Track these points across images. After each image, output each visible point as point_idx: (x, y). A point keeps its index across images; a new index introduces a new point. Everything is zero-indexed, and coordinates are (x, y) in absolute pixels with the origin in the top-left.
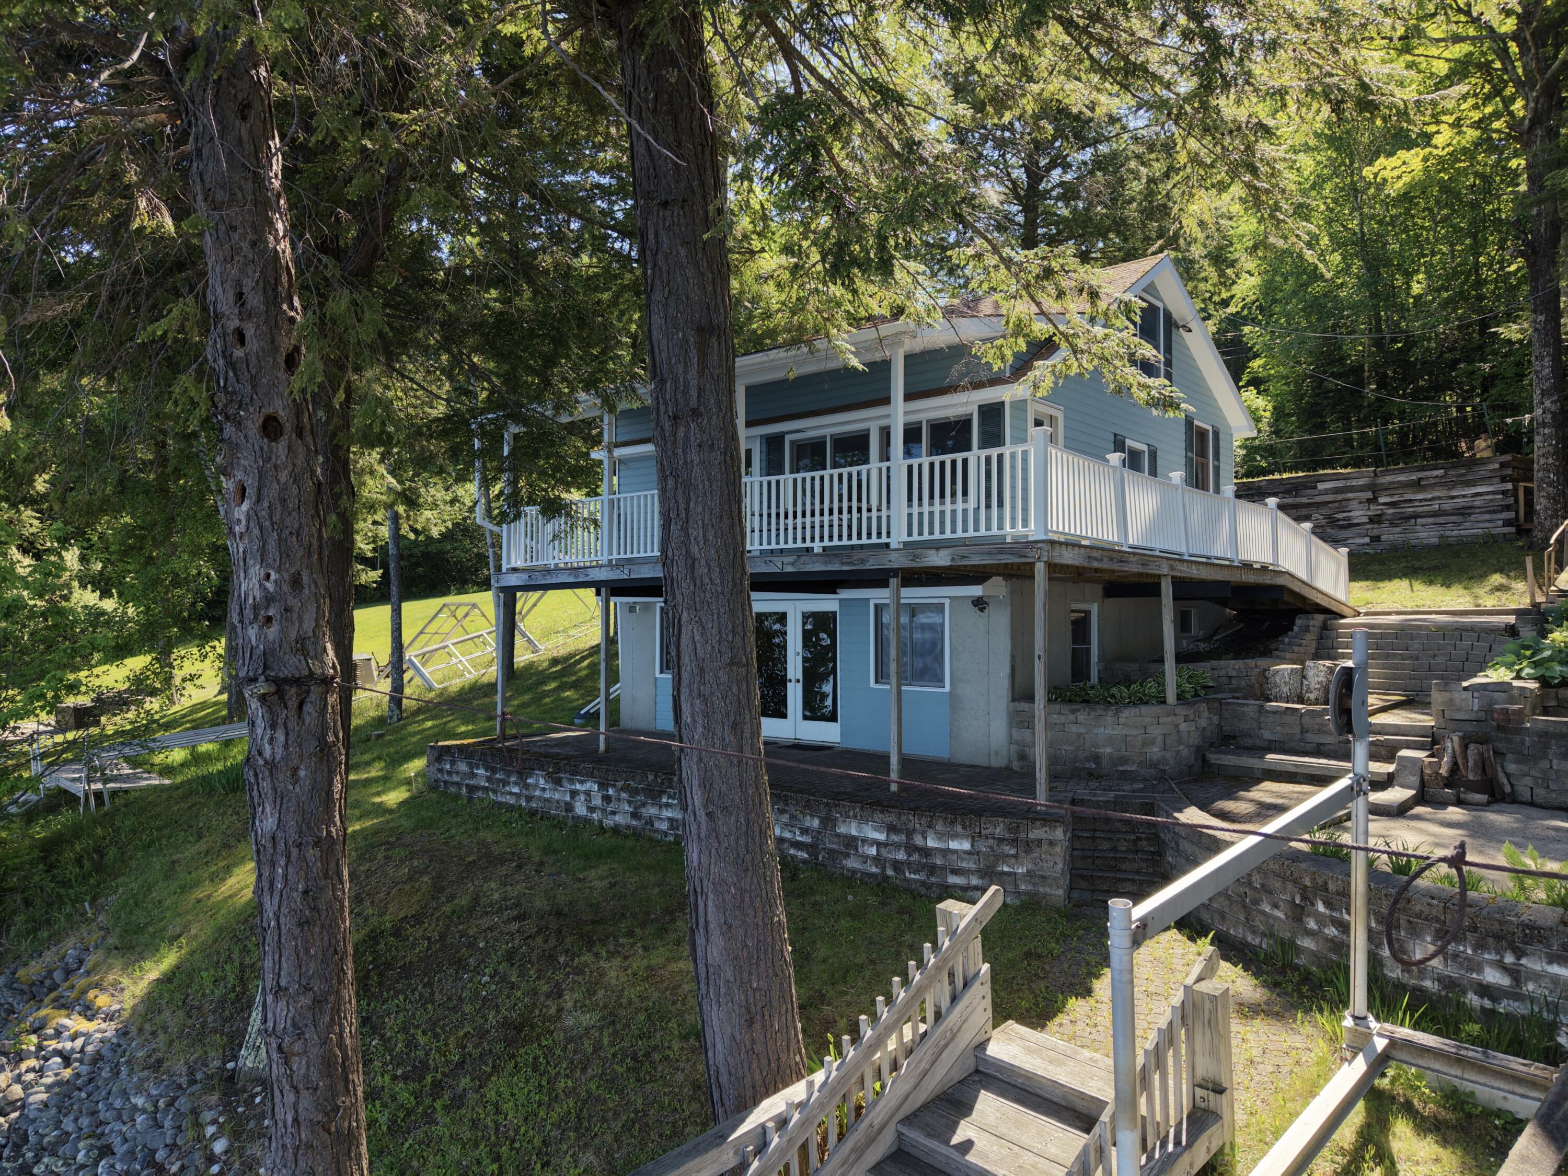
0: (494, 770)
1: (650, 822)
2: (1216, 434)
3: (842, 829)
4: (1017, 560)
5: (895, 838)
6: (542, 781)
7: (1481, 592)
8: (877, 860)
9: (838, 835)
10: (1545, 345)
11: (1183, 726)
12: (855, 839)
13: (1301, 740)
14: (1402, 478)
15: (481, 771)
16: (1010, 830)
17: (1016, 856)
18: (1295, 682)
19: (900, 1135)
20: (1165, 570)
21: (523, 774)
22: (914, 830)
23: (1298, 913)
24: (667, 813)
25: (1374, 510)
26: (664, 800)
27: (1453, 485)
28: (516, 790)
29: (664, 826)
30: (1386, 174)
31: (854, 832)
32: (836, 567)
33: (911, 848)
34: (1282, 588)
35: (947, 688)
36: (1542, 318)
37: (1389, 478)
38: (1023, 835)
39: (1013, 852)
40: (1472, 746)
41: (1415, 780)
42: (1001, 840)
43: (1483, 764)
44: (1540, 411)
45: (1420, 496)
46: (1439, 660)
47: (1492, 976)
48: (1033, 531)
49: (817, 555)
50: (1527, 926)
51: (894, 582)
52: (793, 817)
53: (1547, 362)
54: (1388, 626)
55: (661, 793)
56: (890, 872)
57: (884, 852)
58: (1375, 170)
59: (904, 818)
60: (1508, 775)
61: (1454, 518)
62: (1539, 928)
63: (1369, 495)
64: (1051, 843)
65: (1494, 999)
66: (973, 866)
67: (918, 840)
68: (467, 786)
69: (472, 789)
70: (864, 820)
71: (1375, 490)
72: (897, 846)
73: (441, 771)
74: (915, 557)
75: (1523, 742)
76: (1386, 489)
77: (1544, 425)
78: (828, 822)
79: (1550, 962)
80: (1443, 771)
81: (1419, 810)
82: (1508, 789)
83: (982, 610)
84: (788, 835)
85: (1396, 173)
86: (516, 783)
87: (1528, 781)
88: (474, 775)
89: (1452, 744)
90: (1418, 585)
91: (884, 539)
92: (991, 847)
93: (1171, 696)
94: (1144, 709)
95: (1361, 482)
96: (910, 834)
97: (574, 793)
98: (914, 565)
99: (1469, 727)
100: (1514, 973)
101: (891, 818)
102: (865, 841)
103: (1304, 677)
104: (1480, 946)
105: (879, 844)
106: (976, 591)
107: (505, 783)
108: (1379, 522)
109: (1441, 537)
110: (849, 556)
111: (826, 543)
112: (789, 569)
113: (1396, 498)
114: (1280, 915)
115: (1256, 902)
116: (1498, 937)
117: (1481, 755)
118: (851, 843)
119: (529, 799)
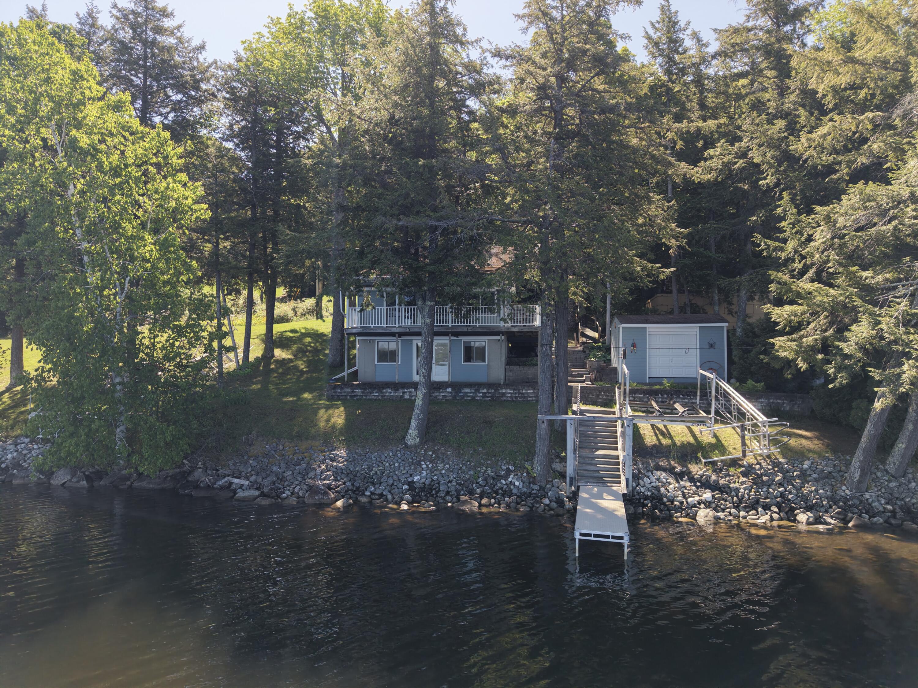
0: (365, 390)
1: (436, 397)
3: (501, 391)
5: (515, 391)
6: (389, 391)
8: (510, 397)
21: (381, 389)
23: (598, 396)
24: (441, 394)
28: (377, 394)
29: (441, 398)
31: (504, 392)
33: (519, 393)
35: (486, 363)
55: (440, 389)
56: (514, 399)
57: (513, 395)
67: (521, 391)
68: (350, 396)
70: (507, 389)
72: (516, 393)
78: (496, 390)
86: (377, 392)
88: (354, 392)
96: (519, 390)
97: (404, 393)
99: (596, 369)
101: (514, 388)
102: (507, 393)
105: (511, 393)
107: (371, 393)
118: (504, 394)
119: (382, 396)
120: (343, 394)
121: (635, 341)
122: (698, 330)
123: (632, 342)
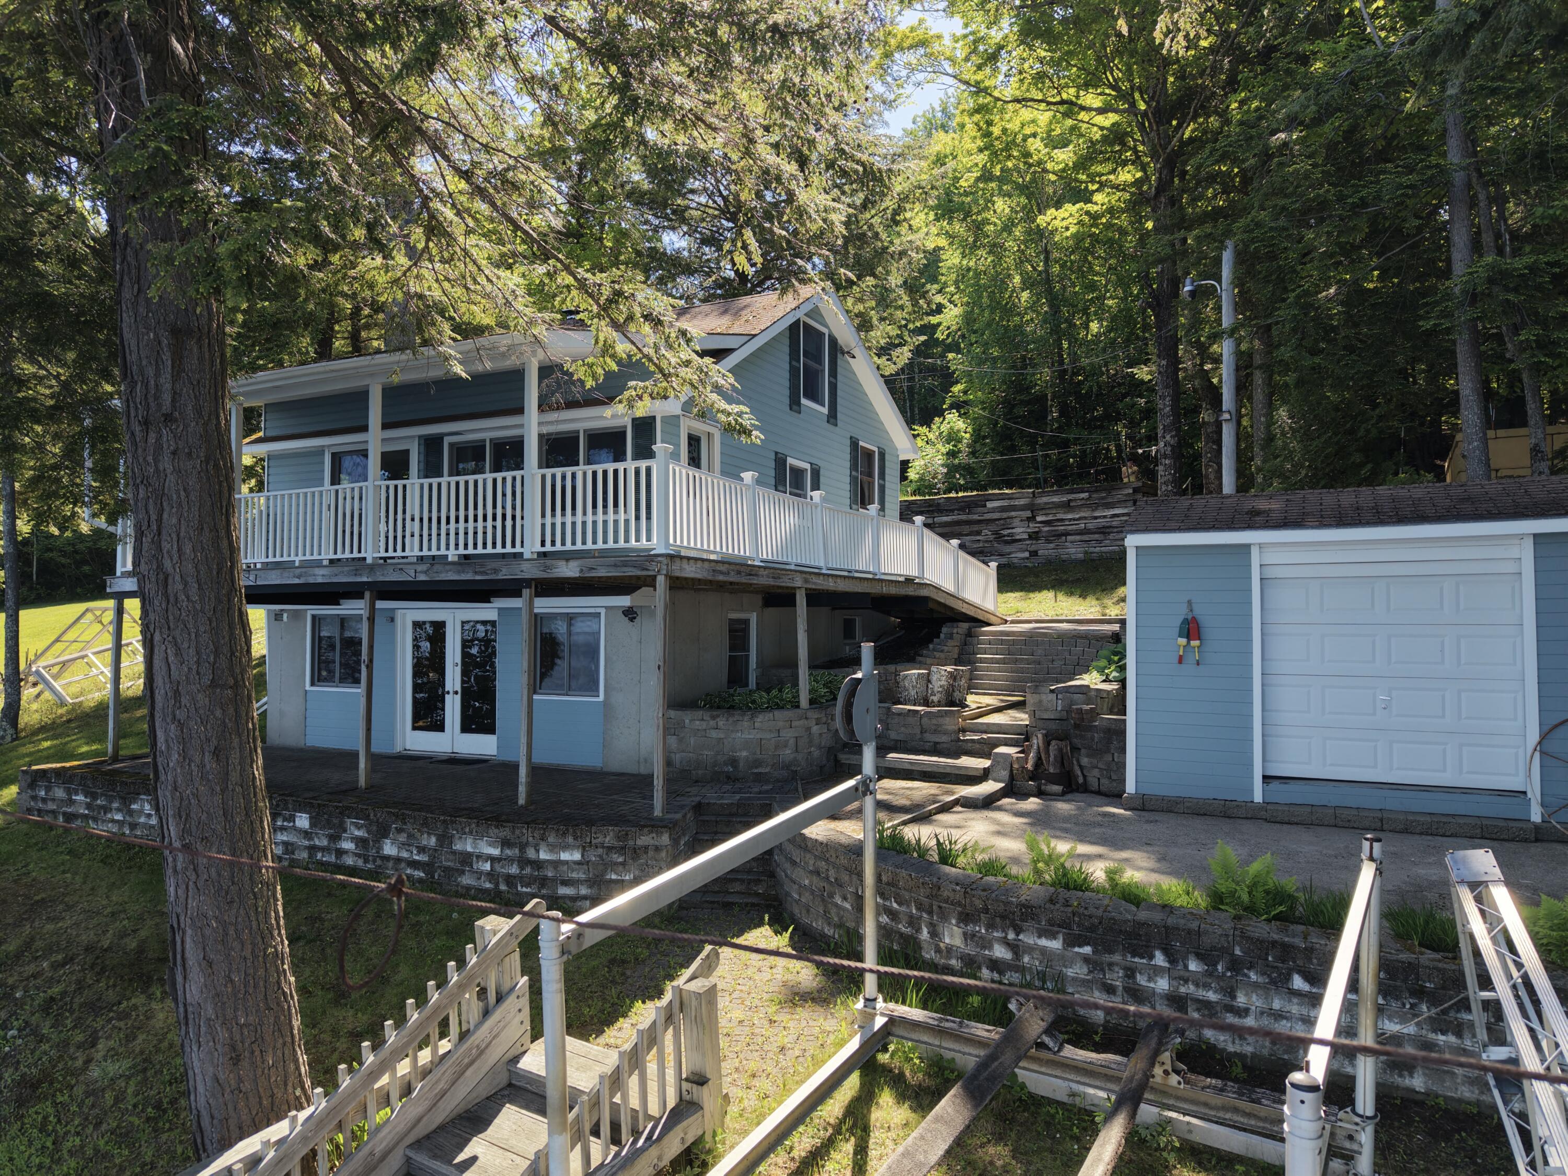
0: (94, 796)
2: (882, 455)
3: (458, 846)
4: (639, 573)
5: (508, 852)
6: (147, 807)
7: (1108, 602)
8: (491, 875)
9: (454, 853)
10: (1167, 387)
11: (815, 729)
12: (470, 855)
13: (921, 740)
14: (1056, 499)
15: (80, 798)
16: (618, 838)
17: (623, 864)
18: (921, 687)
19: (408, 1159)
20: (798, 582)
21: (126, 801)
22: (527, 844)
25: (1033, 527)
26: (279, 823)
27: (1096, 507)
28: (118, 817)
30: (1057, 223)
31: (469, 849)
32: (468, 576)
33: (524, 862)
34: (926, 599)
35: (601, 698)
36: (1164, 362)
37: (1045, 499)
38: (631, 843)
39: (621, 859)
40: (1053, 743)
41: (1005, 774)
42: (610, 849)
43: (1062, 759)
44: (1162, 444)
45: (1070, 516)
46: (1057, 664)
47: (1000, 952)
48: (656, 545)
49: (453, 563)
50: (1023, 906)
51: (526, 592)
52: (410, 836)
53: (1168, 401)
54: (1020, 634)
56: (503, 887)
57: (498, 867)
58: (1048, 219)
59: (517, 832)
60: (1081, 767)
61: (1096, 536)
62: (1032, 907)
63: (1028, 514)
64: (657, 849)
65: (1001, 973)
66: (582, 876)
67: (531, 853)
68: (64, 814)
69: (69, 817)
70: (479, 836)
71: (1034, 509)
72: (510, 860)
73: (34, 798)
74: (546, 568)
75: (1093, 739)
76: (1043, 508)
77: (1165, 456)
78: (445, 840)
79: (1040, 937)
80: (1030, 766)
81: (1006, 801)
82: (1081, 780)
83: (632, 620)
84: (405, 854)
85: (1065, 223)
86: (119, 810)
87: (1096, 772)
88: (71, 802)
89: (1037, 741)
90: (1061, 596)
91: (518, 549)
92: (600, 856)
93: (804, 701)
94: (777, 713)
95: (1022, 502)
96: (523, 847)
98: (545, 575)
99: (1053, 726)
100: (1014, 947)
101: (505, 833)
102: (479, 857)
103: (929, 681)
104: (991, 926)
105: (493, 859)
106: (624, 601)
107: (107, 810)
108: (1037, 539)
109: (1086, 553)
110: (482, 566)
111: (462, 551)
112: (422, 577)
113: (1050, 518)
114: (847, 906)
115: (831, 896)
116: (1003, 917)
117: (1060, 750)
118: (467, 859)
119: (133, 826)
120: (51, 806)
121: (1198, 611)
122: (1527, 552)
123: (1181, 613)
